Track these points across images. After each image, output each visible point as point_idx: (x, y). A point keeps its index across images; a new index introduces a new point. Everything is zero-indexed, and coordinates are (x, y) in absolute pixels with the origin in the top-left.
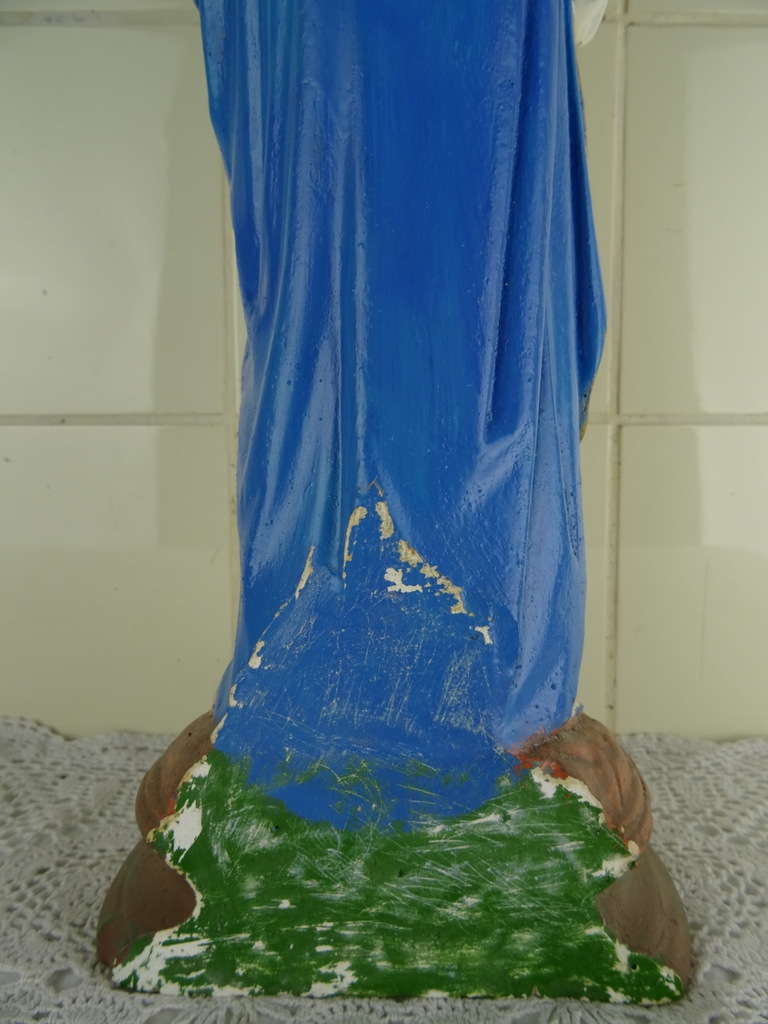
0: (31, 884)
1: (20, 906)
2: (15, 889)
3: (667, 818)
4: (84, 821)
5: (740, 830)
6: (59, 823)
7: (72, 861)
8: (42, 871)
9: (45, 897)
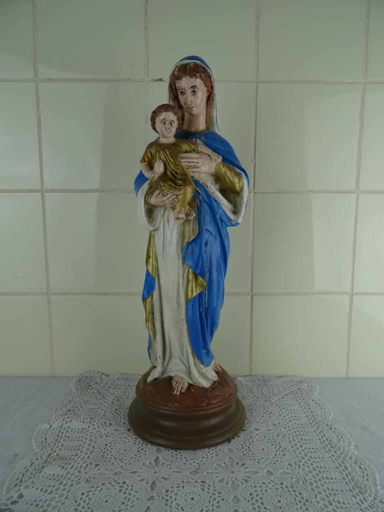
0: (115, 413)
1: (116, 417)
2: (112, 414)
3: (257, 398)
4: (121, 398)
5: (273, 401)
6: (116, 399)
7: (122, 408)
8: (116, 410)
9: (120, 415)
